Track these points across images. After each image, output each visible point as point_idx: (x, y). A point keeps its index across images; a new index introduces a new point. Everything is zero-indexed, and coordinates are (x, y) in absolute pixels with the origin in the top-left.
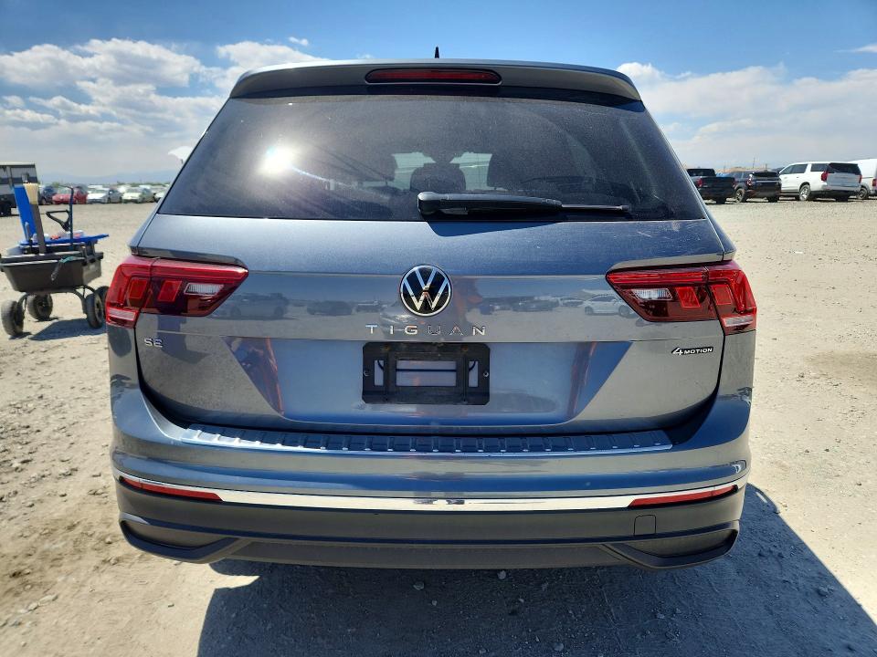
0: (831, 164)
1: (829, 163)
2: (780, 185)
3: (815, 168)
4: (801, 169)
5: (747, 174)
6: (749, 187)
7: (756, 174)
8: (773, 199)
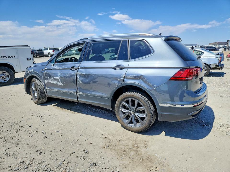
0: (54, 48)
1: (53, 48)
2: (44, 53)
3: (50, 49)
4: (47, 49)
5: (35, 50)
6: (37, 54)
7: (38, 50)
8: (43, 57)
